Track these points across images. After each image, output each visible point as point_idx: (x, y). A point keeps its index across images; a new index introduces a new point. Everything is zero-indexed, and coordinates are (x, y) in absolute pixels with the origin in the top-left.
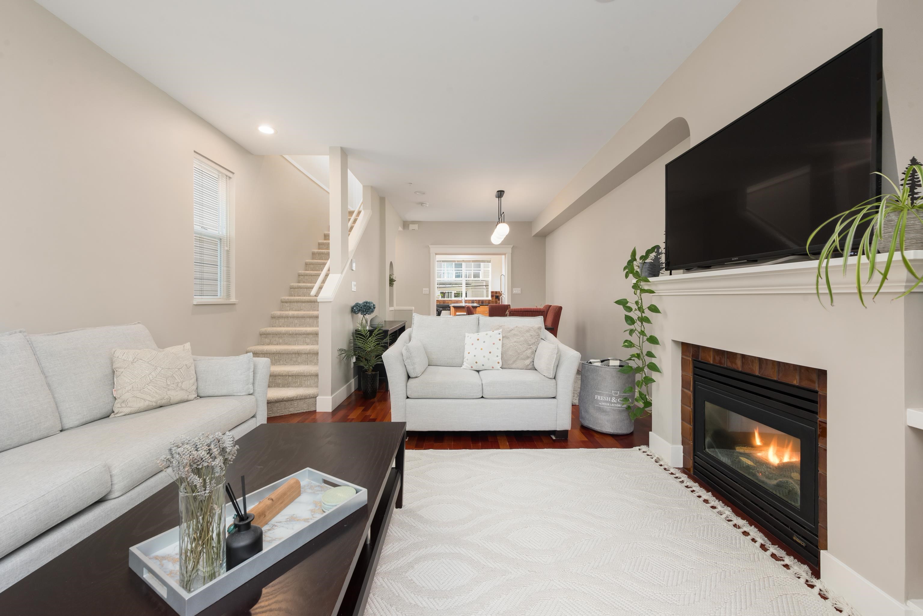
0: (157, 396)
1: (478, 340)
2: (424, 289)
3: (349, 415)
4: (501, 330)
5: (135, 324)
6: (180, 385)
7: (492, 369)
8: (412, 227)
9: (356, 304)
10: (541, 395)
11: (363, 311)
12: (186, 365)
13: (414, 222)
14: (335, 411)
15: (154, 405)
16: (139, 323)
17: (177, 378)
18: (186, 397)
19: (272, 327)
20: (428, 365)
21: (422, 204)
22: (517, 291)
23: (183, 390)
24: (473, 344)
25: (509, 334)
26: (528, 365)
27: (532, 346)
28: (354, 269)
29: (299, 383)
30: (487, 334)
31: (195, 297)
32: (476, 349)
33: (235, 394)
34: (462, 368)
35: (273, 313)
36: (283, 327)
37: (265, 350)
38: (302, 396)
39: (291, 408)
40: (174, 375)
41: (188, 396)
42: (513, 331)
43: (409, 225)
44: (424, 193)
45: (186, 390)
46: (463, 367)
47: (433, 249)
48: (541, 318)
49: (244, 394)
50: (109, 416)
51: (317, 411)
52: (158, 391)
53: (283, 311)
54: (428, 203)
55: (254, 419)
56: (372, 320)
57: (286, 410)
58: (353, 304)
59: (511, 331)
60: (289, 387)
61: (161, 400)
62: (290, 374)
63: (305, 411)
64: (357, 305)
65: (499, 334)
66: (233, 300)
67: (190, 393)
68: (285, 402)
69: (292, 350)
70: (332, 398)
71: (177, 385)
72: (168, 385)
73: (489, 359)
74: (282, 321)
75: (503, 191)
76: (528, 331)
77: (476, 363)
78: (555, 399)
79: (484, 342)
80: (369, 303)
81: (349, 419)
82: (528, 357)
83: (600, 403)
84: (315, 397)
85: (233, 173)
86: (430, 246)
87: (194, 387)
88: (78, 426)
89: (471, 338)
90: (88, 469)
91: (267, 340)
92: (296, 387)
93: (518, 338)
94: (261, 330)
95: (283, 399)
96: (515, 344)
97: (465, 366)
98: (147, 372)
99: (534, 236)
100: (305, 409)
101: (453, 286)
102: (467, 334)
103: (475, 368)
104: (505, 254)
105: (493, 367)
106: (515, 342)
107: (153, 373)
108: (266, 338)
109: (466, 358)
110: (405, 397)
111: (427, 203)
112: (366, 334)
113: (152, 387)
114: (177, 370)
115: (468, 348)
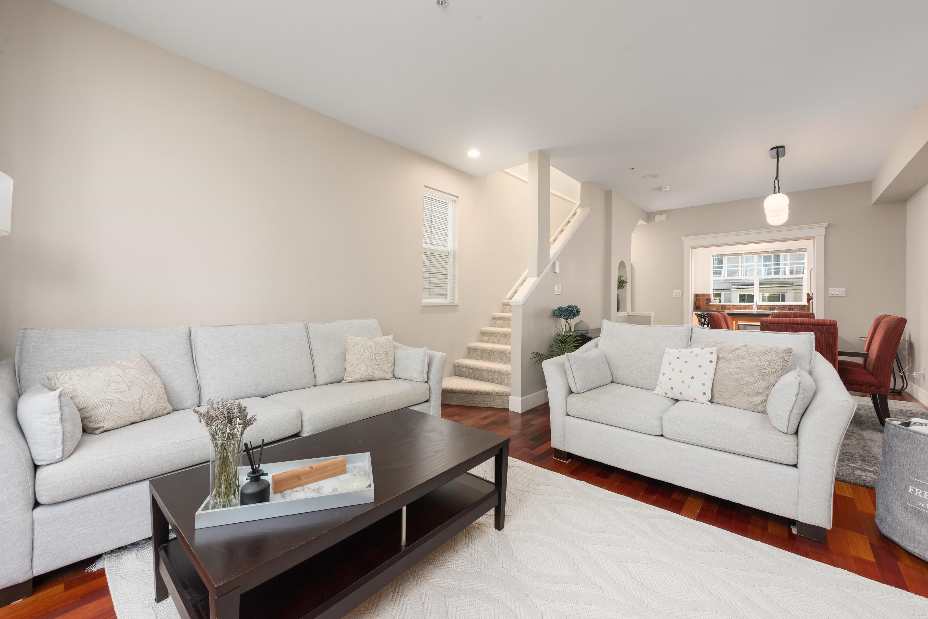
0: (365, 372)
1: (678, 358)
2: (674, 291)
3: (533, 420)
4: (715, 348)
5: (372, 319)
6: (380, 366)
7: (693, 400)
8: (658, 218)
9: (559, 307)
10: (764, 456)
11: (565, 315)
12: (386, 352)
13: (661, 212)
14: (524, 414)
15: (364, 378)
16: (375, 318)
17: (379, 361)
18: (384, 376)
19: (493, 327)
20: (612, 382)
21: (660, 189)
22: (836, 291)
23: (381, 370)
24: (670, 363)
25: (731, 355)
26: (757, 405)
27: (767, 377)
28: (557, 270)
29: (499, 380)
30: (692, 352)
31: (423, 300)
32: (673, 370)
33: (414, 380)
34: (653, 392)
35: (493, 314)
36: (501, 327)
37: (480, 346)
38: (497, 393)
39: (488, 402)
40: (377, 358)
41: (386, 375)
42: (737, 351)
43: (655, 216)
44: (656, 176)
45: (384, 371)
46: (655, 391)
47: (688, 242)
48: (809, 335)
49: (419, 381)
50: (341, 382)
51: (509, 410)
52: (366, 368)
53: (504, 313)
54: (668, 187)
55: (427, 404)
56: (576, 325)
57: (484, 402)
58: (556, 308)
59: (734, 350)
60: (492, 382)
61: (368, 375)
62: (493, 371)
63: (500, 407)
64: (560, 309)
65: (712, 353)
66: (457, 303)
67: (387, 373)
68: (483, 395)
69: (499, 349)
70: (522, 400)
71: (378, 366)
72: (372, 365)
73: (689, 387)
74: (500, 322)
75: (783, 147)
76: (764, 353)
77: (672, 388)
78: (794, 469)
79: (686, 362)
80: (573, 307)
81: (530, 424)
82: (758, 393)
83: (920, 504)
84: (507, 395)
85: (457, 197)
86: (683, 238)
87: (391, 370)
88: (324, 385)
89: (669, 355)
90: (286, 413)
91: (486, 338)
92: (497, 384)
93: (744, 361)
94: (481, 329)
95: (481, 392)
96: (735, 370)
97: (658, 390)
98: (361, 353)
99: (873, 204)
100: (500, 406)
101: (739, 287)
102: (667, 349)
103: (670, 395)
104: (813, 238)
105: (695, 399)
106: (737, 367)
107: (364, 355)
108: (485, 336)
109: (659, 381)
110: (565, 413)
111: (666, 187)
112: (565, 340)
113: (363, 365)
114: (379, 354)
115: (665, 368)
